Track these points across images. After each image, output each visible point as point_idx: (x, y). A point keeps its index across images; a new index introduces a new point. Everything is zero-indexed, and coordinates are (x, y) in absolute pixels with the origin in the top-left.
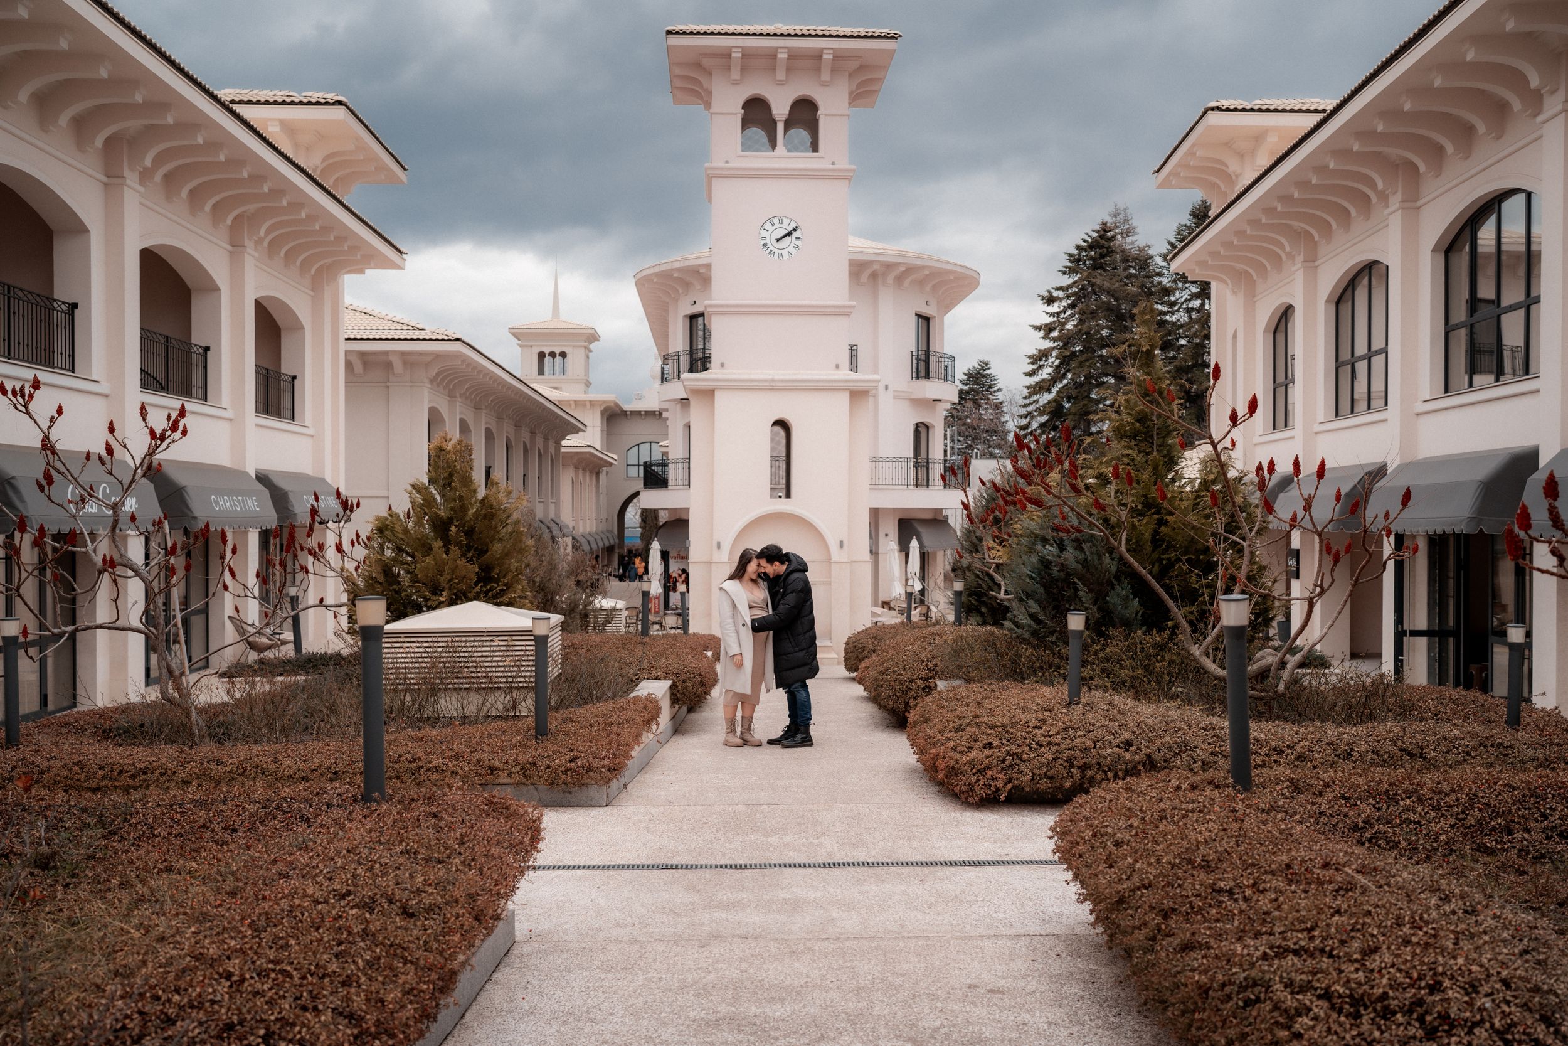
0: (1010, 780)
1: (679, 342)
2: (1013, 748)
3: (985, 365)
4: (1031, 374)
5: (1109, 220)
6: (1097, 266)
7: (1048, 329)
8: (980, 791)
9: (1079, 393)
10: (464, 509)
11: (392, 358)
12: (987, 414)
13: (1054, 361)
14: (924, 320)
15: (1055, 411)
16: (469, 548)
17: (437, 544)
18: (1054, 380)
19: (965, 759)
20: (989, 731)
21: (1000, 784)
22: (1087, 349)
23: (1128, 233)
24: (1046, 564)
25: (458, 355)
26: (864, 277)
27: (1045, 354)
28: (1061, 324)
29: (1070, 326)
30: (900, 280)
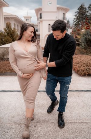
0: (88, 72)
1: (39, 16)
2: (88, 67)
3: (69, 20)
4: (74, 20)
5: (82, 4)
6: (81, 9)
7: (76, 16)
8: (83, 74)
9: (78, 22)
10: (10, 32)
11: (10, 18)
12: (69, 25)
13: (76, 19)
14: (64, 14)
15: (76, 24)
16: (11, 36)
17: (7, 36)
18: (76, 21)
19: (80, 69)
20: (84, 64)
21: (86, 73)
22: (79, 18)
23: (84, 6)
24: (86, 38)
25: (16, 17)
26: (58, 9)
27: (75, 18)
28: (77, 15)
29: (78, 16)
30: (62, 9)
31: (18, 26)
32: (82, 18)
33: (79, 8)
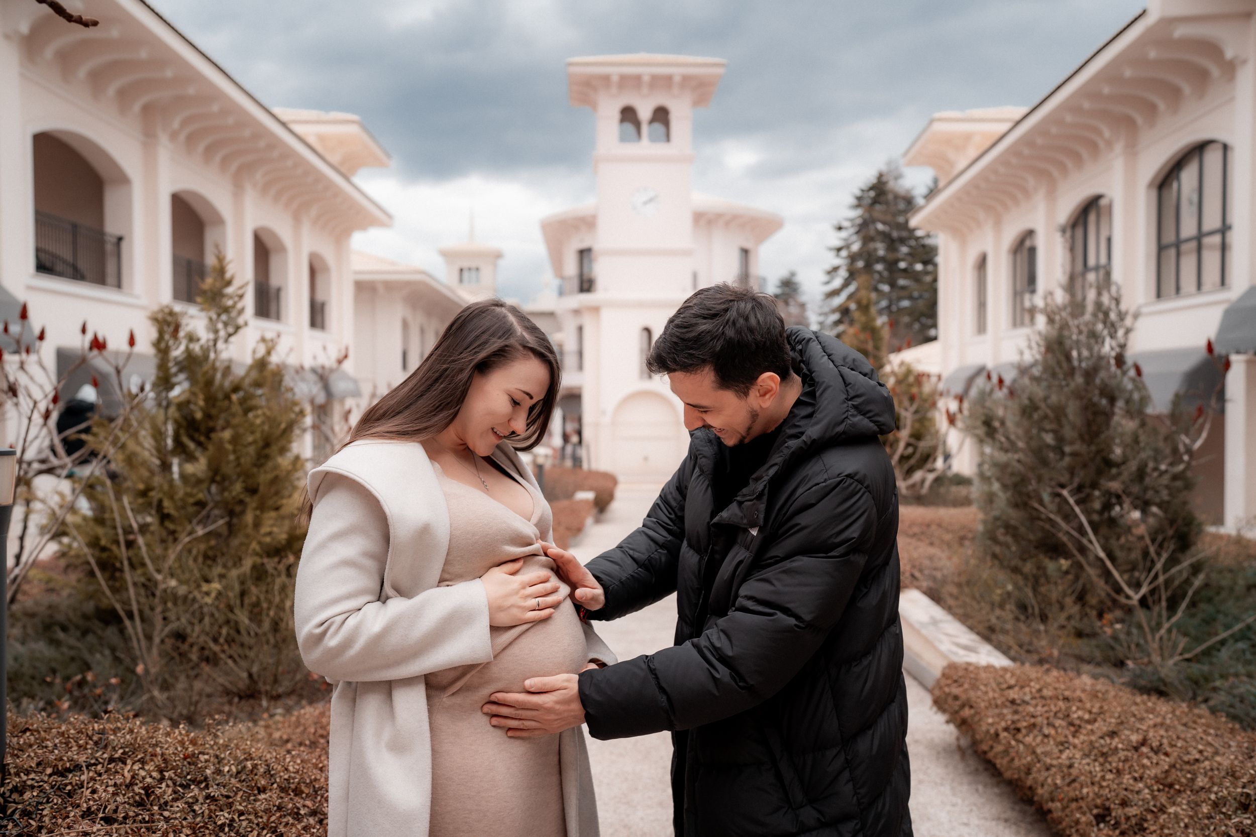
1: (571, 268)
3: (793, 274)
4: (827, 283)
5: (884, 168)
6: (875, 201)
7: (839, 250)
12: (793, 310)
13: (843, 273)
14: (745, 252)
15: (844, 310)
18: (846, 284)
22: (868, 265)
23: (897, 179)
26: (703, 223)
27: (835, 269)
28: (848, 247)
29: (856, 247)
30: (727, 224)
31: (422, 331)
32: (891, 265)
33: (859, 199)
